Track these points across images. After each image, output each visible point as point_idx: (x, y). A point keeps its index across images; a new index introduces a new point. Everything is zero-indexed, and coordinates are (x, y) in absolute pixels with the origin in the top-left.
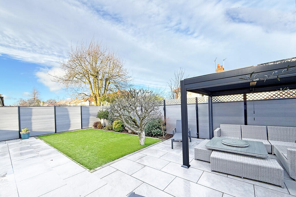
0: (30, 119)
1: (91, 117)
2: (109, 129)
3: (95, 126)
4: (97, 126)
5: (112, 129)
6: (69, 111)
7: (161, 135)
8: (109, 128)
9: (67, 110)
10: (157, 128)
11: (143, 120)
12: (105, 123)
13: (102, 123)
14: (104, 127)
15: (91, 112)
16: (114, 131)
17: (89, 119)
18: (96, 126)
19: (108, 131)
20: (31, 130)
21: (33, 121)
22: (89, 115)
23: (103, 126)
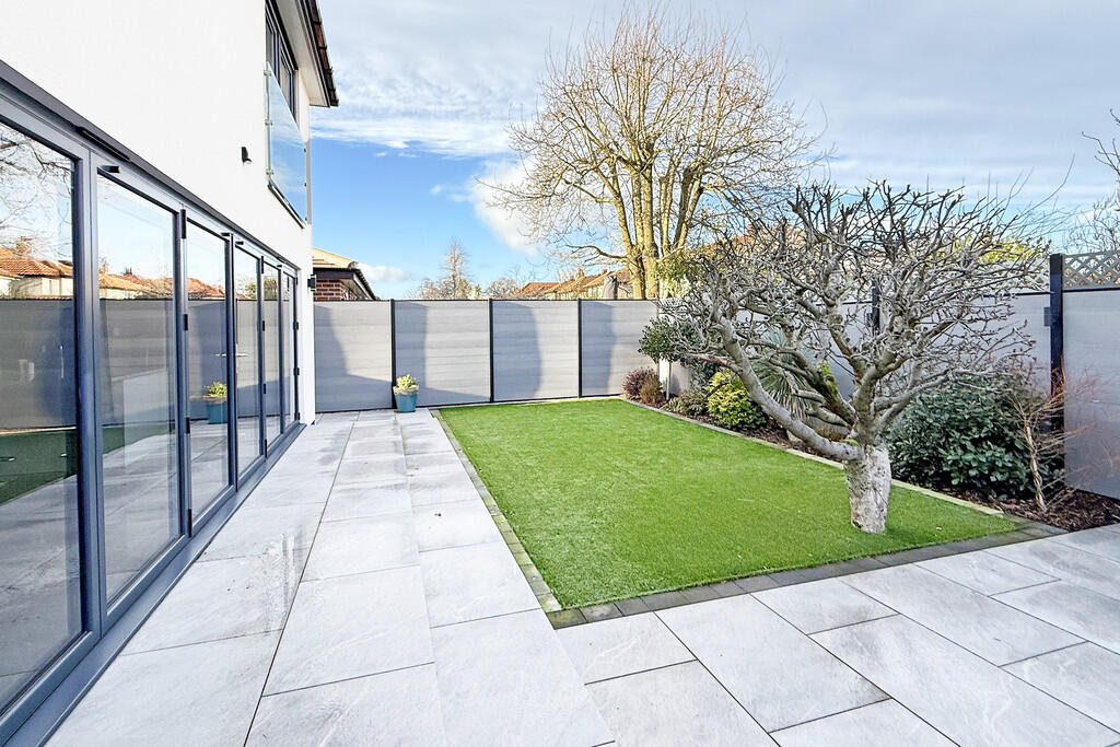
0: (421, 346)
1: (618, 349)
2: (691, 413)
3: (631, 392)
4: (642, 391)
5: (704, 412)
6: (538, 318)
7: (1016, 487)
8: (693, 407)
9: (530, 314)
10: (986, 439)
11: (876, 378)
12: (673, 381)
13: (661, 380)
14: (672, 396)
15: (617, 327)
16: (714, 421)
17: (608, 355)
18: (637, 389)
19: (686, 419)
20: (422, 384)
21: (429, 353)
22: (610, 337)
23: (665, 393)
